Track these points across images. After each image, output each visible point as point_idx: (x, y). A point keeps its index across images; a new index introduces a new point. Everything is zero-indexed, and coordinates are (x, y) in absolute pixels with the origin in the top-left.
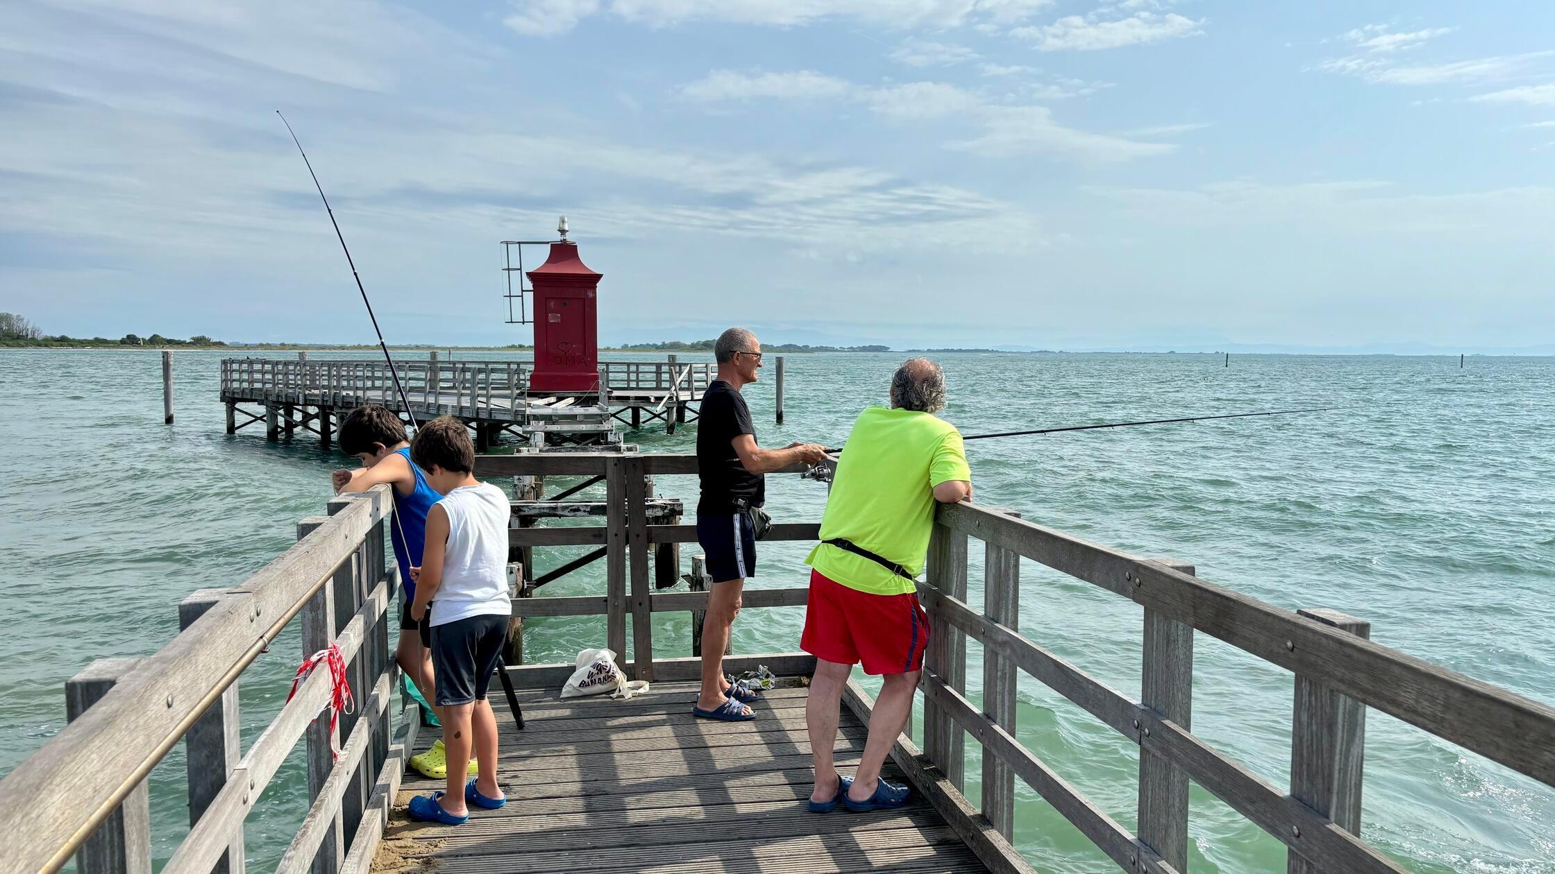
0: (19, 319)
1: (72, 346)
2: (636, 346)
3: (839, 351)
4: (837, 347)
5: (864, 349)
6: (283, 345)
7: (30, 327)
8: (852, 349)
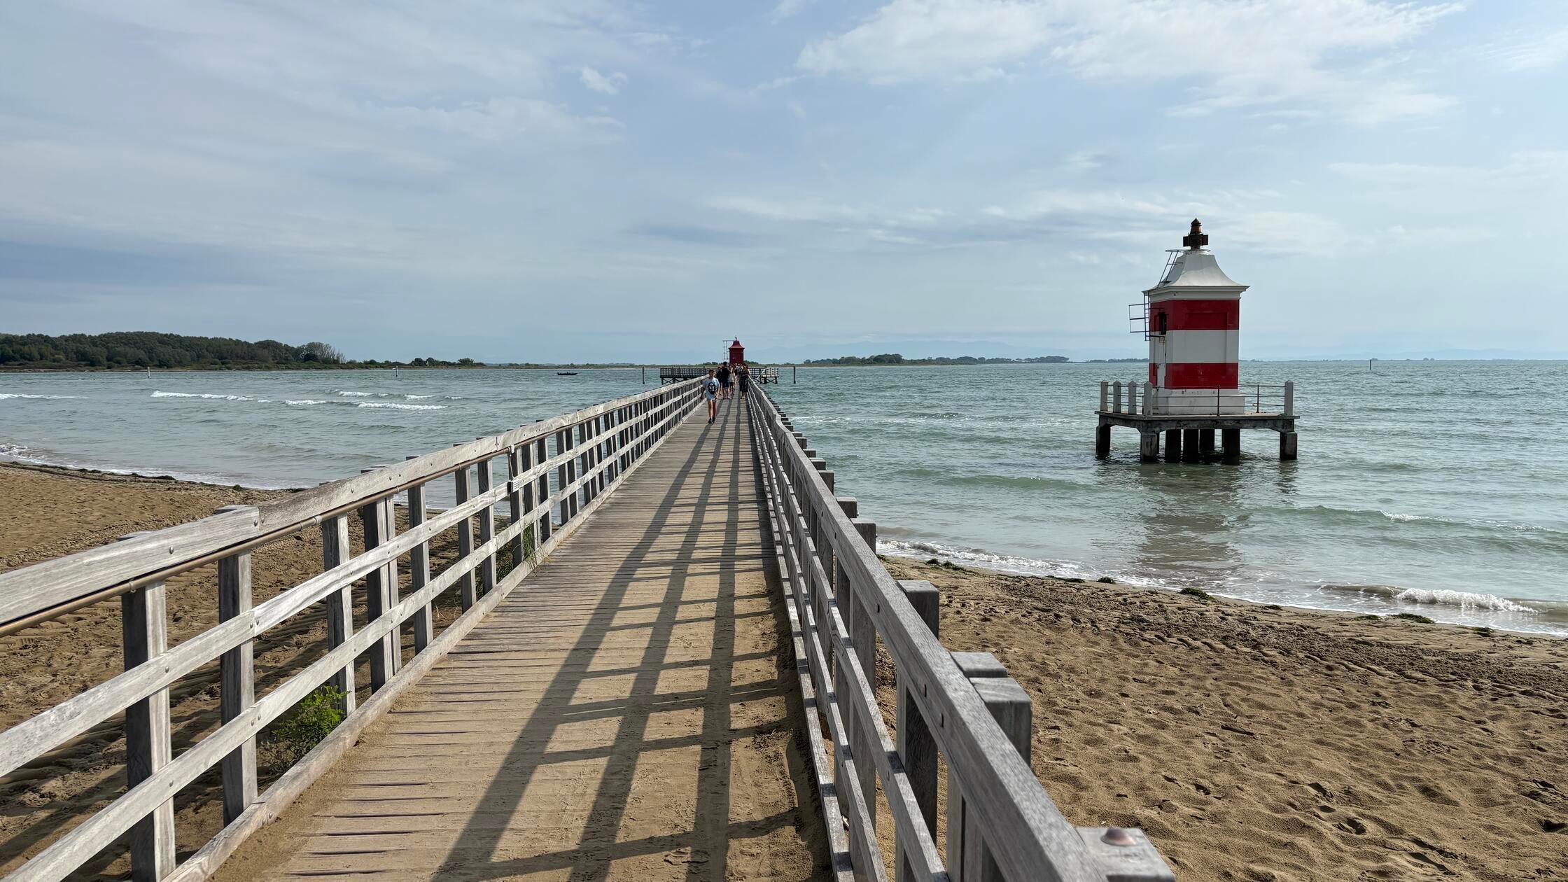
0: (328, 347)
1: (341, 368)
2: (817, 362)
3: (1016, 362)
4: (1013, 358)
5: (1042, 360)
6: (527, 364)
7: (336, 353)
8: (1030, 361)
